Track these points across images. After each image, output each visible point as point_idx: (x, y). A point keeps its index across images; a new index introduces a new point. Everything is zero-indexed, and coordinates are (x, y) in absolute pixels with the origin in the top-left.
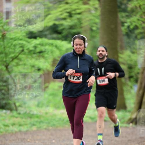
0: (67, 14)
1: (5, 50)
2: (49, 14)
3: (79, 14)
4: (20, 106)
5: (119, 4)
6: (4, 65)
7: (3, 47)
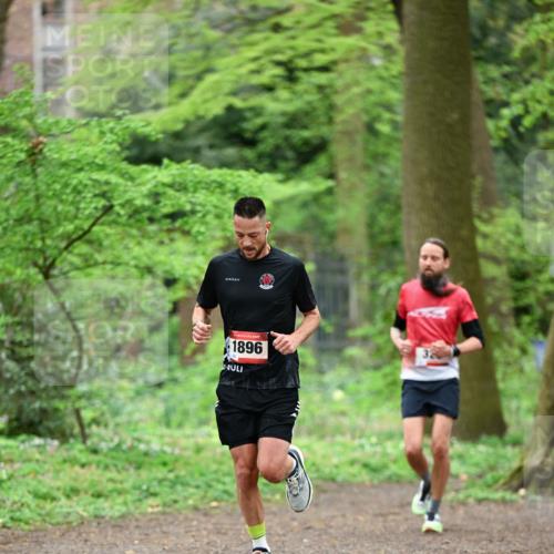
0: (279, 71)
1: (38, 207)
2: (210, 70)
3: (324, 69)
4: (95, 421)
5: (476, 32)
6: (35, 264)
7: (32, 195)
